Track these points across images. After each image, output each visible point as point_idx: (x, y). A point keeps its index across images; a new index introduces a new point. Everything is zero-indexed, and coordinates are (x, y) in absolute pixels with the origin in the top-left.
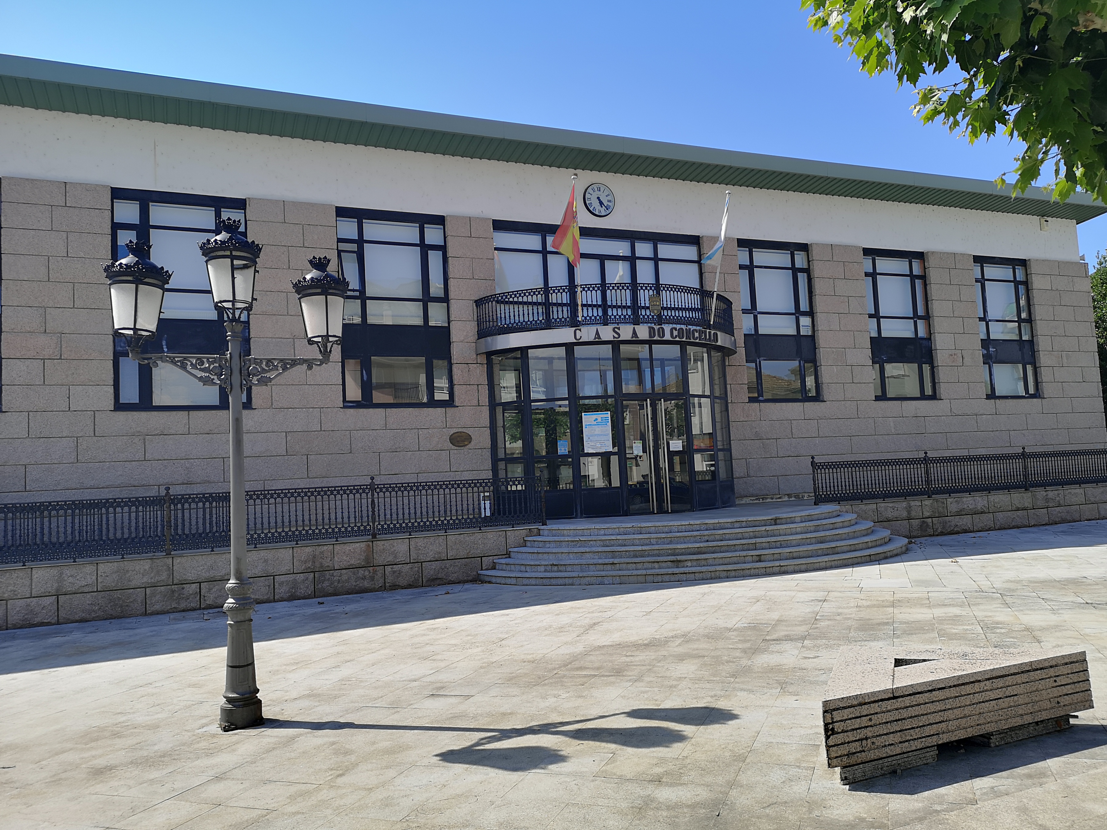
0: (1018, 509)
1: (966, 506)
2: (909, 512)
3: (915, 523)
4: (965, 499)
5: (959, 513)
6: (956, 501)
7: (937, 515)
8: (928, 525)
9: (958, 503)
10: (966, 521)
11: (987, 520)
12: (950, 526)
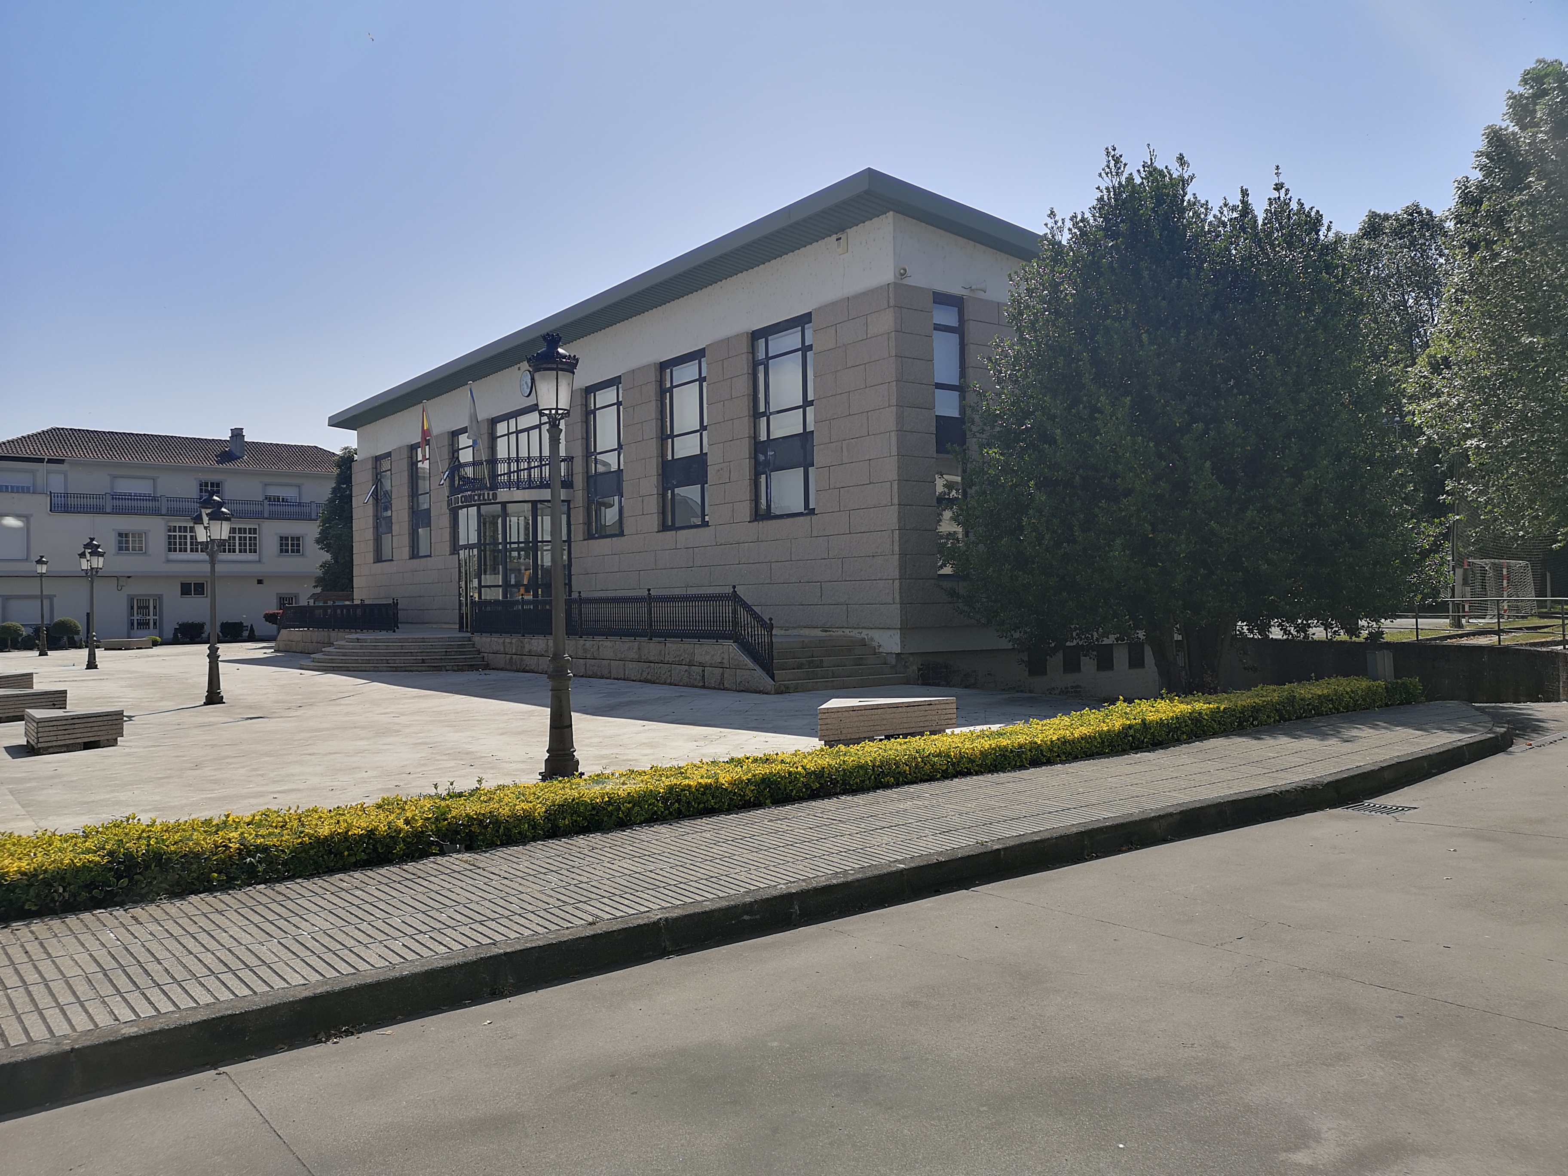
12: (524, 664)
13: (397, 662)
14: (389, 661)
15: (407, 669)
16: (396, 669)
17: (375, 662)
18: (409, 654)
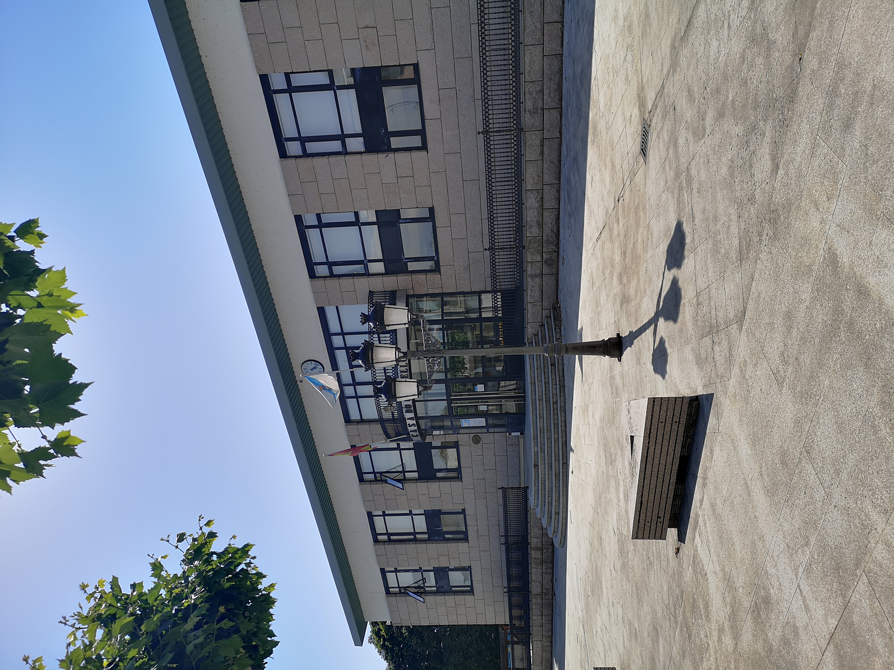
0: (542, 152)
1: (535, 219)
2: (536, 276)
3: (546, 270)
4: (529, 219)
5: (541, 225)
6: (530, 228)
7: (541, 248)
8: (549, 259)
9: (532, 226)
10: (549, 218)
11: (549, 193)
12: (551, 236)
13: (555, 392)
14: (555, 401)
15: (561, 375)
16: (563, 386)
17: (556, 417)
18: (547, 385)
